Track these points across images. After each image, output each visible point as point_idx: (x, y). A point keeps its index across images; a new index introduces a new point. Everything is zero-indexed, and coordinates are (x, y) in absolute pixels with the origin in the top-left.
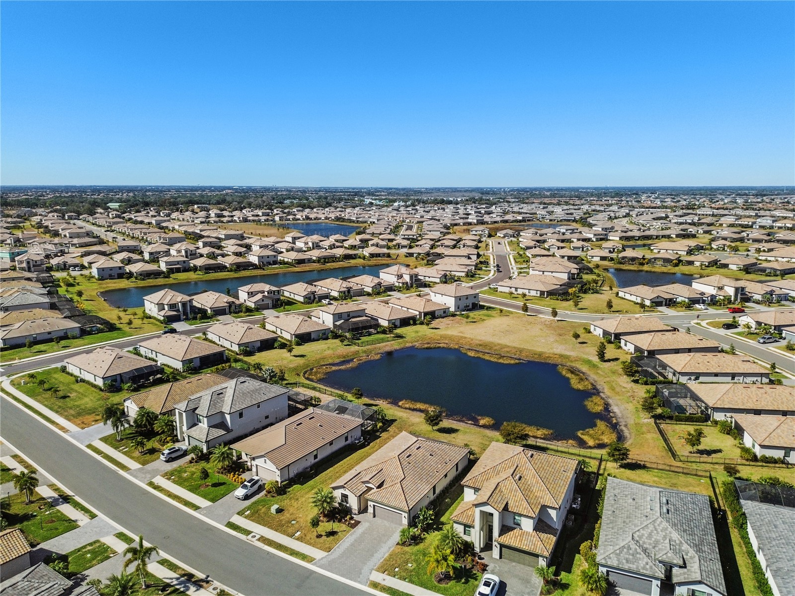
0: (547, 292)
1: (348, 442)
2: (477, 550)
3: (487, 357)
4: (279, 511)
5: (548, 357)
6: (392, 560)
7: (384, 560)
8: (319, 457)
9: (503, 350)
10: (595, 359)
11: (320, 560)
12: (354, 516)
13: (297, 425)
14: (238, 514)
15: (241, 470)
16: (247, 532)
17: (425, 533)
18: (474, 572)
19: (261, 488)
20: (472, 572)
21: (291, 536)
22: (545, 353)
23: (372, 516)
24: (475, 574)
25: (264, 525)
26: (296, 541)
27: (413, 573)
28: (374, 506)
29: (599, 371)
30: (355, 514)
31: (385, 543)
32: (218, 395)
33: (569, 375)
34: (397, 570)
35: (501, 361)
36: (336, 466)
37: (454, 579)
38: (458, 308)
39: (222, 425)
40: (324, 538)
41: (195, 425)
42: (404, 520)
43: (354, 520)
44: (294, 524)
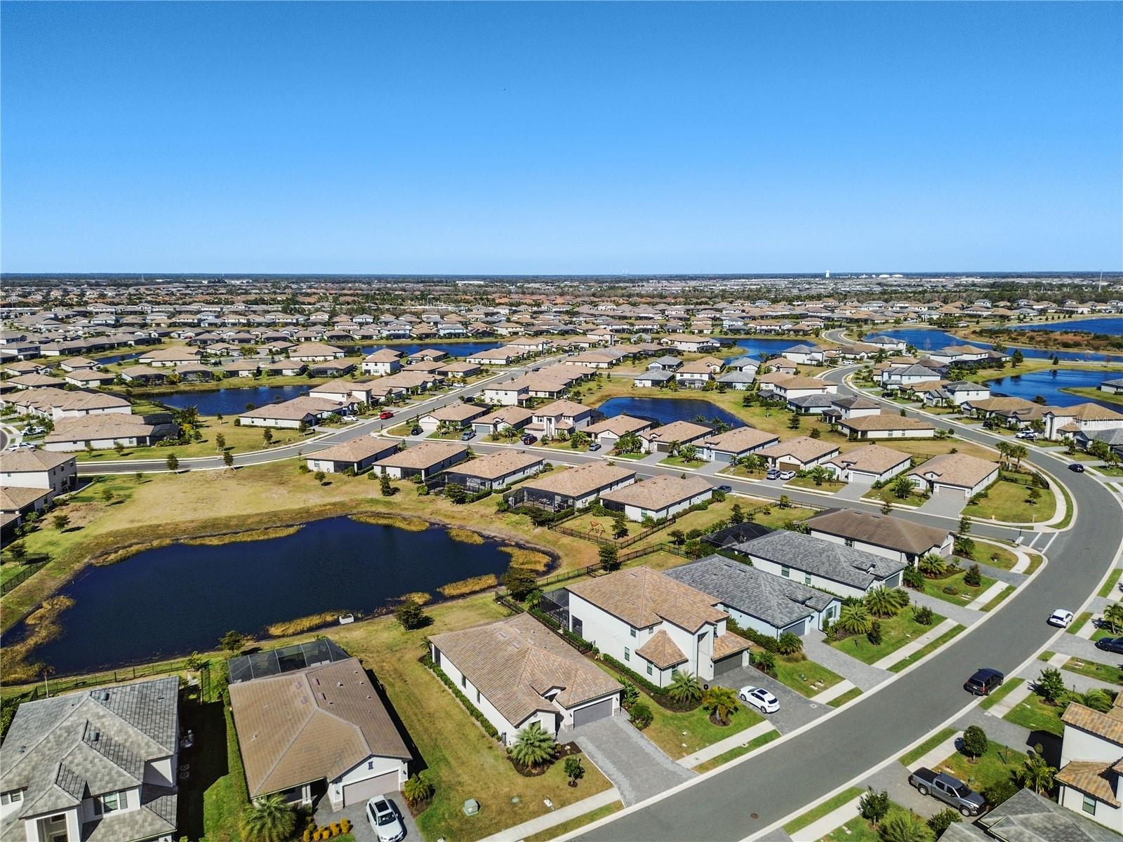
6: (664, 743)
9: (249, 522)
21: (547, 810)
27: (699, 736)
33: (382, 521)
34: (684, 745)
35: (273, 535)
38: (56, 488)
40: (580, 781)
42: (615, 704)
43: (565, 746)
44: (521, 801)
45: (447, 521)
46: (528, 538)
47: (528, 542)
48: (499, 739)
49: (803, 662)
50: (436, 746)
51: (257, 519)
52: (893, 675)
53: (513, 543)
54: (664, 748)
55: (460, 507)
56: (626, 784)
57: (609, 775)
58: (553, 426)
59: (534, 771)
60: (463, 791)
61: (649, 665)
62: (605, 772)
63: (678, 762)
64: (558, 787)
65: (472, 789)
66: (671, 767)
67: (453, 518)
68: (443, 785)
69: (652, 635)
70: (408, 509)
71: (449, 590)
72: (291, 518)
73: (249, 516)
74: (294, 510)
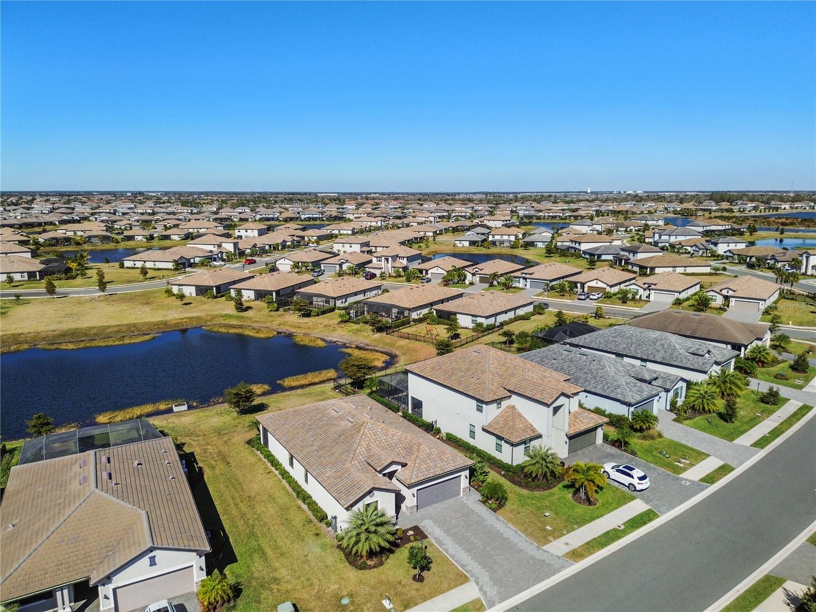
0: (39, 272)
11: (484, 595)
13: (110, 478)
23: (416, 510)
33: (234, 331)
34: (549, 528)
40: (427, 574)
42: (464, 482)
43: (407, 530)
44: (352, 603)
45: (293, 330)
46: (367, 341)
47: (368, 345)
48: (329, 524)
49: (659, 439)
50: (252, 535)
51: (117, 329)
52: (760, 451)
53: (354, 346)
54: (525, 531)
55: (306, 320)
56: (485, 577)
57: (463, 566)
58: (389, 265)
59: (369, 563)
60: (279, 590)
61: (499, 442)
62: (457, 561)
63: (545, 547)
64: (400, 582)
65: (290, 587)
66: (538, 555)
67: (299, 327)
68: (254, 583)
69: (500, 410)
70: (258, 321)
71: (288, 382)
72: (149, 328)
73: (109, 327)
74: (153, 322)
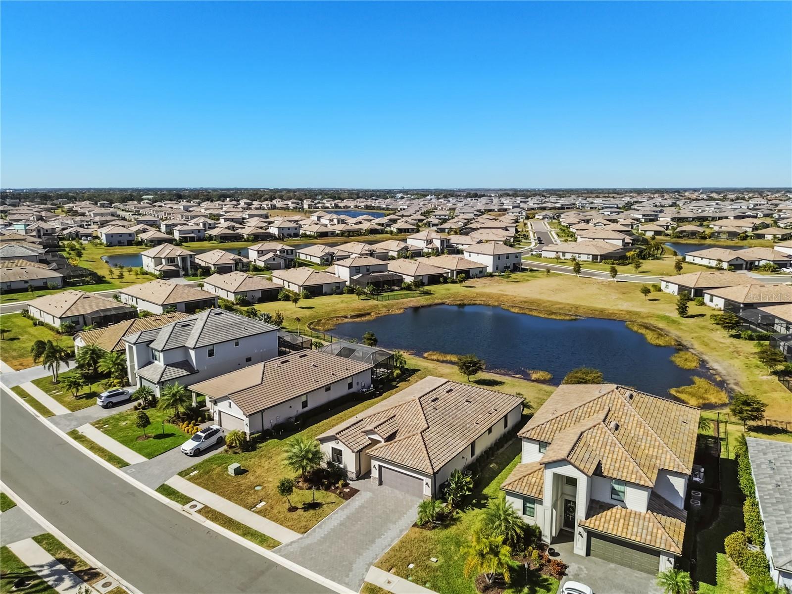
0: (601, 255)
1: (352, 390)
2: (547, 540)
3: (535, 313)
4: (239, 472)
5: (612, 313)
6: (404, 550)
7: (393, 550)
8: (310, 406)
9: (555, 307)
10: (675, 315)
11: (287, 545)
12: (351, 482)
13: (282, 363)
14: (180, 474)
15: (200, 419)
16: (185, 500)
17: (459, 511)
18: (545, 577)
19: (221, 442)
20: (540, 576)
21: (250, 507)
22: (607, 309)
23: (377, 482)
24: (546, 580)
25: (214, 491)
26: (256, 515)
27: (438, 573)
28: (380, 467)
29: (681, 327)
30: (352, 480)
31: (394, 523)
32: (183, 326)
33: (643, 331)
34: (411, 566)
35: (553, 317)
36: (333, 418)
37: (509, 588)
38: (497, 268)
39: (185, 364)
40: (300, 512)
41: (150, 363)
43: (349, 488)
44: (258, 491)
45: (696, 346)
55: (729, 340)
57: (319, 527)
64: (285, 502)
68: (263, 452)
